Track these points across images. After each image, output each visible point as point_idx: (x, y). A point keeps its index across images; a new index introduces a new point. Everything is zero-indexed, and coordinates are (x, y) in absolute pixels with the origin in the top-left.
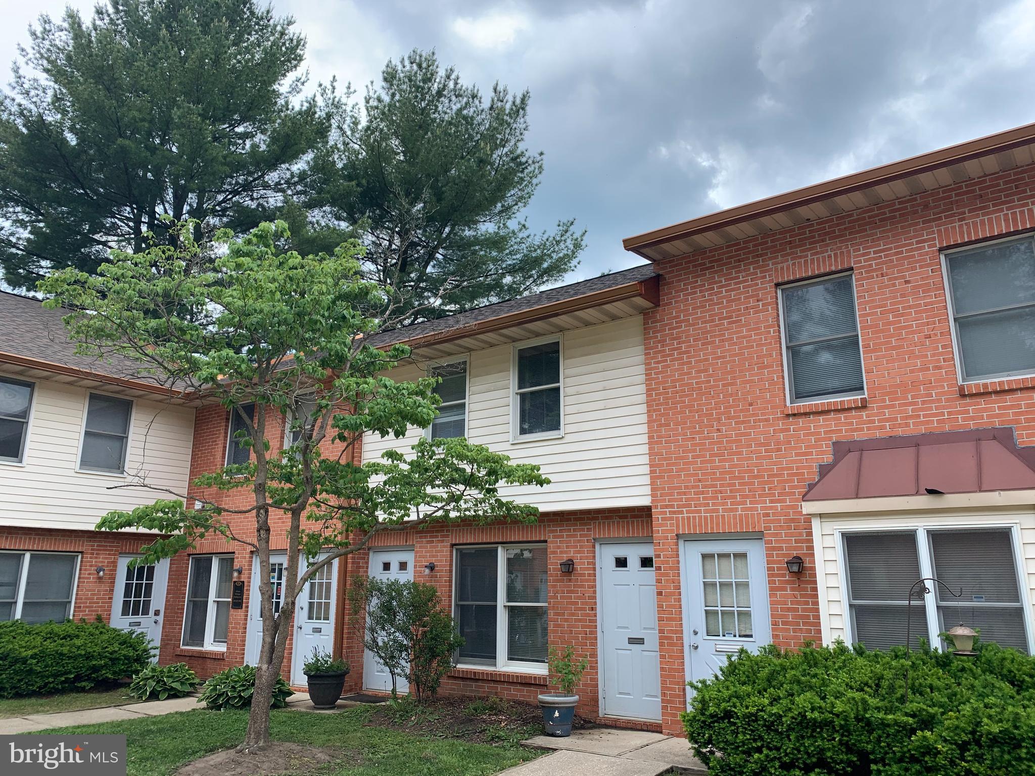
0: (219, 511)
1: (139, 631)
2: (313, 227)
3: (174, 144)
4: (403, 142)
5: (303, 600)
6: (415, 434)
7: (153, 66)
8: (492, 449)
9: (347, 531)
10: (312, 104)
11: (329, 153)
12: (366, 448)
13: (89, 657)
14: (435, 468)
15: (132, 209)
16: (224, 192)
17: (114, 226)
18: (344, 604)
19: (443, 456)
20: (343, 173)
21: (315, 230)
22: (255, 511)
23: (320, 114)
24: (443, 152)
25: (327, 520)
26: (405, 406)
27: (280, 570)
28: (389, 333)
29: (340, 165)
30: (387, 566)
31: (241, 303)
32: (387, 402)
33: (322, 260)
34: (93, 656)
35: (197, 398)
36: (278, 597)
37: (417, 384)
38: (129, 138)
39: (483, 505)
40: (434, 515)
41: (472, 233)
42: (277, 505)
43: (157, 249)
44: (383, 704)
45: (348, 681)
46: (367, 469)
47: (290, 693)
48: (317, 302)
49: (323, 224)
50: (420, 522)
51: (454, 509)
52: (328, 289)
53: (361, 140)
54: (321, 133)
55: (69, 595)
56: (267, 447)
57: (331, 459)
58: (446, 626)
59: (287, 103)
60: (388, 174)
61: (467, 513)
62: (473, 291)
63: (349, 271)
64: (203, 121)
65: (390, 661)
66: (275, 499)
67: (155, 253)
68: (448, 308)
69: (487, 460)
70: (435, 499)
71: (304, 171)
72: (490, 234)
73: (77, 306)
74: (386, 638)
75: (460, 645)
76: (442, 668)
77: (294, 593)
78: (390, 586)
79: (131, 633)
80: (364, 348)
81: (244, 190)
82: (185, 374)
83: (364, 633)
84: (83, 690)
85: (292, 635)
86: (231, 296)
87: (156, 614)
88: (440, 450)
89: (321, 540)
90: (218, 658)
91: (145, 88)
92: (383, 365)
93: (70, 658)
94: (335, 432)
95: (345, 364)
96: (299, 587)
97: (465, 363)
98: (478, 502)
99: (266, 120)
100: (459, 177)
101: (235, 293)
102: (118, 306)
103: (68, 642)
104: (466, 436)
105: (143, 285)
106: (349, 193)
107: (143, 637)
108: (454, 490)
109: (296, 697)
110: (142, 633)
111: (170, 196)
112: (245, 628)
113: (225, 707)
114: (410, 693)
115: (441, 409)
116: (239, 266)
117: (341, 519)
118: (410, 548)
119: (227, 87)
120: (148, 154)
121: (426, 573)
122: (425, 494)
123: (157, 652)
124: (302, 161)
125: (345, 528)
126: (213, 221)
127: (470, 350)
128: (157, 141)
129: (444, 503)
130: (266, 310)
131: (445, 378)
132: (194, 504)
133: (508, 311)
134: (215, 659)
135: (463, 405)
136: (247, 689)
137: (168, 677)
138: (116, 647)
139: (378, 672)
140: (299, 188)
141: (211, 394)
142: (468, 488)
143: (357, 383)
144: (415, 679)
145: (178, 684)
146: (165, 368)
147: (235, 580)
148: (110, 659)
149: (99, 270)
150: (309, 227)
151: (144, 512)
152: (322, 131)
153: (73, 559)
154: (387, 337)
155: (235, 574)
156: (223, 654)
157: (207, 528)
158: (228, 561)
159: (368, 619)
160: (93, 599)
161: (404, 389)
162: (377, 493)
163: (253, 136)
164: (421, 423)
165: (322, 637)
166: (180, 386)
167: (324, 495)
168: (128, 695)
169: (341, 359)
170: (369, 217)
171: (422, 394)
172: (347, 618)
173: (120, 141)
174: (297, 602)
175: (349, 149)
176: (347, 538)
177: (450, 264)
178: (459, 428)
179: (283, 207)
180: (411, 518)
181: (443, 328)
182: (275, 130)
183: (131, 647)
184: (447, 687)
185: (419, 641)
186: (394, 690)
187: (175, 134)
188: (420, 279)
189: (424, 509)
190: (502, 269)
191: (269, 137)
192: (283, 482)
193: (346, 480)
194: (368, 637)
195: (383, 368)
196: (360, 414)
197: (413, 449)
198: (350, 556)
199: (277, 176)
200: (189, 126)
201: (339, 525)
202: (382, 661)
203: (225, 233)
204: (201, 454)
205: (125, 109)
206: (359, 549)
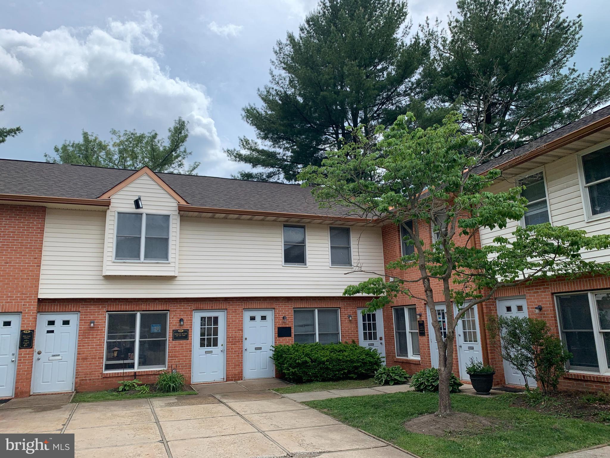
0: (402, 282)
1: (374, 348)
2: (429, 111)
3: (347, 87)
4: (477, 42)
5: (459, 329)
6: (512, 225)
7: (331, 48)
8: (571, 228)
9: (479, 288)
10: (417, 38)
11: (432, 64)
12: (482, 237)
13: (352, 361)
14: (531, 245)
15: (333, 128)
16: (377, 105)
17: (327, 139)
18: (485, 333)
19: (535, 237)
20: (442, 73)
21: (430, 112)
22: (422, 280)
23: (422, 42)
24: (505, 39)
25: (465, 283)
26: (503, 208)
27: (443, 314)
28: (486, 164)
29: (439, 69)
30: (509, 309)
31: (394, 165)
32: (491, 207)
33: (436, 129)
34: (354, 361)
35: (381, 222)
36: (445, 329)
37: (509, 193)
38: (326, 91)
39: (571, 266)
40: (536, 275)
41: (534, 86)
42: (434, 275)
43: (347, 146)
44: (521, 393)
45: (495, 379)
46: (485, 250)
47: (461, 385)
48: (437, 154)
49: (435, 107)
50: (526, 280)
51: (549, 270)
52: (442, 145)
53: (450, 50)
54: (425, 54)
55: (338, 330)
56: (422, 243)
57: (462, 246)
58: (557, 346)
59: (402, 43)
60: (470, 65)
61: (560, 272)
62: (541, 124)
63: (453, 131)
64: (360, 68)
65: (521, 366)
66: (432, 273)
67: (347, 148)
68: (524, 139)
69: (568, 235)
70: (533, 265)
71: (419, 79)
72: (548, 82)
73: (315, 184)
74: (516, 353)
75: (569, 358)
76: (558, 372)
77: (452, 327)
78: (513, 321)
79: (370, 349)
80: (470, 176)
81: (387, 101)
82: (372, 209)
83: (501, 350)
84: (351, 378)
85: (456, 351)
86: (388, 162)
87: (380, 339)
88: (533, 233)
89: (464, 295)
90: (417, 364)
91: (329, 61)
92: (484, 184)
93: (343, 362)
94: (461, 230)
95: (460, 189)
96: (455, 323)
97: (542, 173)
98: (566, 264)
99: (392, 57)
100: (519, 51)
101: (390, 160)
102: (334, 180)
103: (341, 353)
104: (551, 222)
105: (343, 166)
106: (447, 85)
107: (376, 351)
108: (547, 258)
109: (464, 387)
110: (375, 349)
111: (350, 116)
112: (429, 347)
113: (425, 391)
114: (538, 387)
115: (528, 206)
116: (389, 144)
117: (474, 281)
118: (523, 297)
119: (369, 46)
120: (336, 96)
121: (536, 312)
122: (526, 262)
123: (384, 359)
124: (417, 74)
125: (478, 286)
126: (373, 123)
127: (544, 164)
128: (339, 88)
129: (541, 267)
130: (408, 165)
131: (527, 186)
132: (389, 279)
133: (569, 131)
134: (415, 364)
135: (545, 201)
136: (435, 381)
137: (392, 373)
138: (364, 357)
139: (514, 373)
140: (418, 90)
141: (387, 218)
142: (557, 256)
143: (469, 198)
144: (539, 378)
145: (399, 377)
146: (361, 208)
147: (418, 320)
148: (362, 363)
149: (322, 163)
150: (427, 111)
151: (364, 285)
152: (425, 52)
153: (336, 311)
154: (485, 167)
155: (418, 317)
156: (419, 361)
157: (397, 291)
158: (413, 310)
159: (502, 341)
160: (349, 331)
161: (500, 197)
162: (494, 264)
163: (387, 68)
164: (516, 217)
165: (475, 352)
166: (370, 217)
167: (461, 268)
168: (374, 382)
169: (457, 185)
170: (462, 95)
171: (513, 198)
172: (488, 341)
173: (322, 93)
174: (456, 331)
175: (443, 58)
176: (480, 292)
177: (521, 110)
178: (544, 217)
179: (410, 103)
180: (519, 279)
181: (522, 153)
182: (398, 61)
183: (371, 356)
184: (563, 384)
185: (539, 355)
186: (526, 385)
187: (347, 81)
188: (501, 126)
189: (528, 272)
190: (561, 104)
191: (396, 66)
192: (435, 263)
193: (473, 258)
194: (504, 352)
195: (485, 186)
196: (475, 217)
197: (513, 234)
198: (484, 303)
199: (404, 87)
200: (353, 74)
201: (474, 286)
202: (515, 367)
203: (380, 128)
204: (389, 251)
205: (321, 76)
206: (488, 299)
